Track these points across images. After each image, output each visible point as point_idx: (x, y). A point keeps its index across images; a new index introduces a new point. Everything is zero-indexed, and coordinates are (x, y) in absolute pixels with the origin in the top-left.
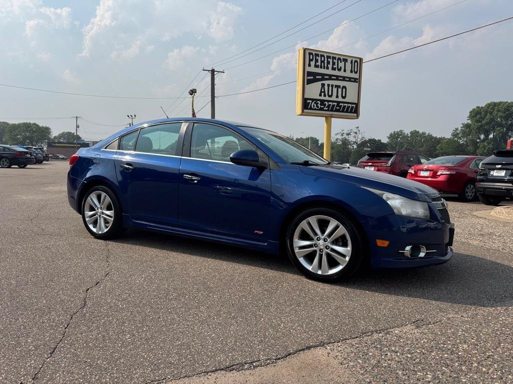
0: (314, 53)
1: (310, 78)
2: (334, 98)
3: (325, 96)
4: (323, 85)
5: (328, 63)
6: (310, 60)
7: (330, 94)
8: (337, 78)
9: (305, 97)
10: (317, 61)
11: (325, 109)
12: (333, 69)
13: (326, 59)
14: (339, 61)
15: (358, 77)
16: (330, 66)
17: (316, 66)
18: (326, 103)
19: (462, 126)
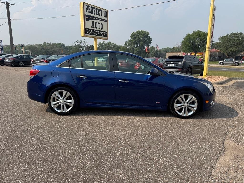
0: (88, 5)
1: (87, 18)
2: (98, 29)
3: (94, 28)
4: (93, 22)
5: (94, 11)
6: (87, 9)
7: (96, 27)
8: (99, 19)
9: (85, 28)
10: (89, 10)
11: (94, 34)
12: (97, 14)
13: (93, 9)
14: (99, 11)
15: (107, 20)
16: (95, 13)
17: (89, 12)
18: (95, 31)
19: (128, 41)
